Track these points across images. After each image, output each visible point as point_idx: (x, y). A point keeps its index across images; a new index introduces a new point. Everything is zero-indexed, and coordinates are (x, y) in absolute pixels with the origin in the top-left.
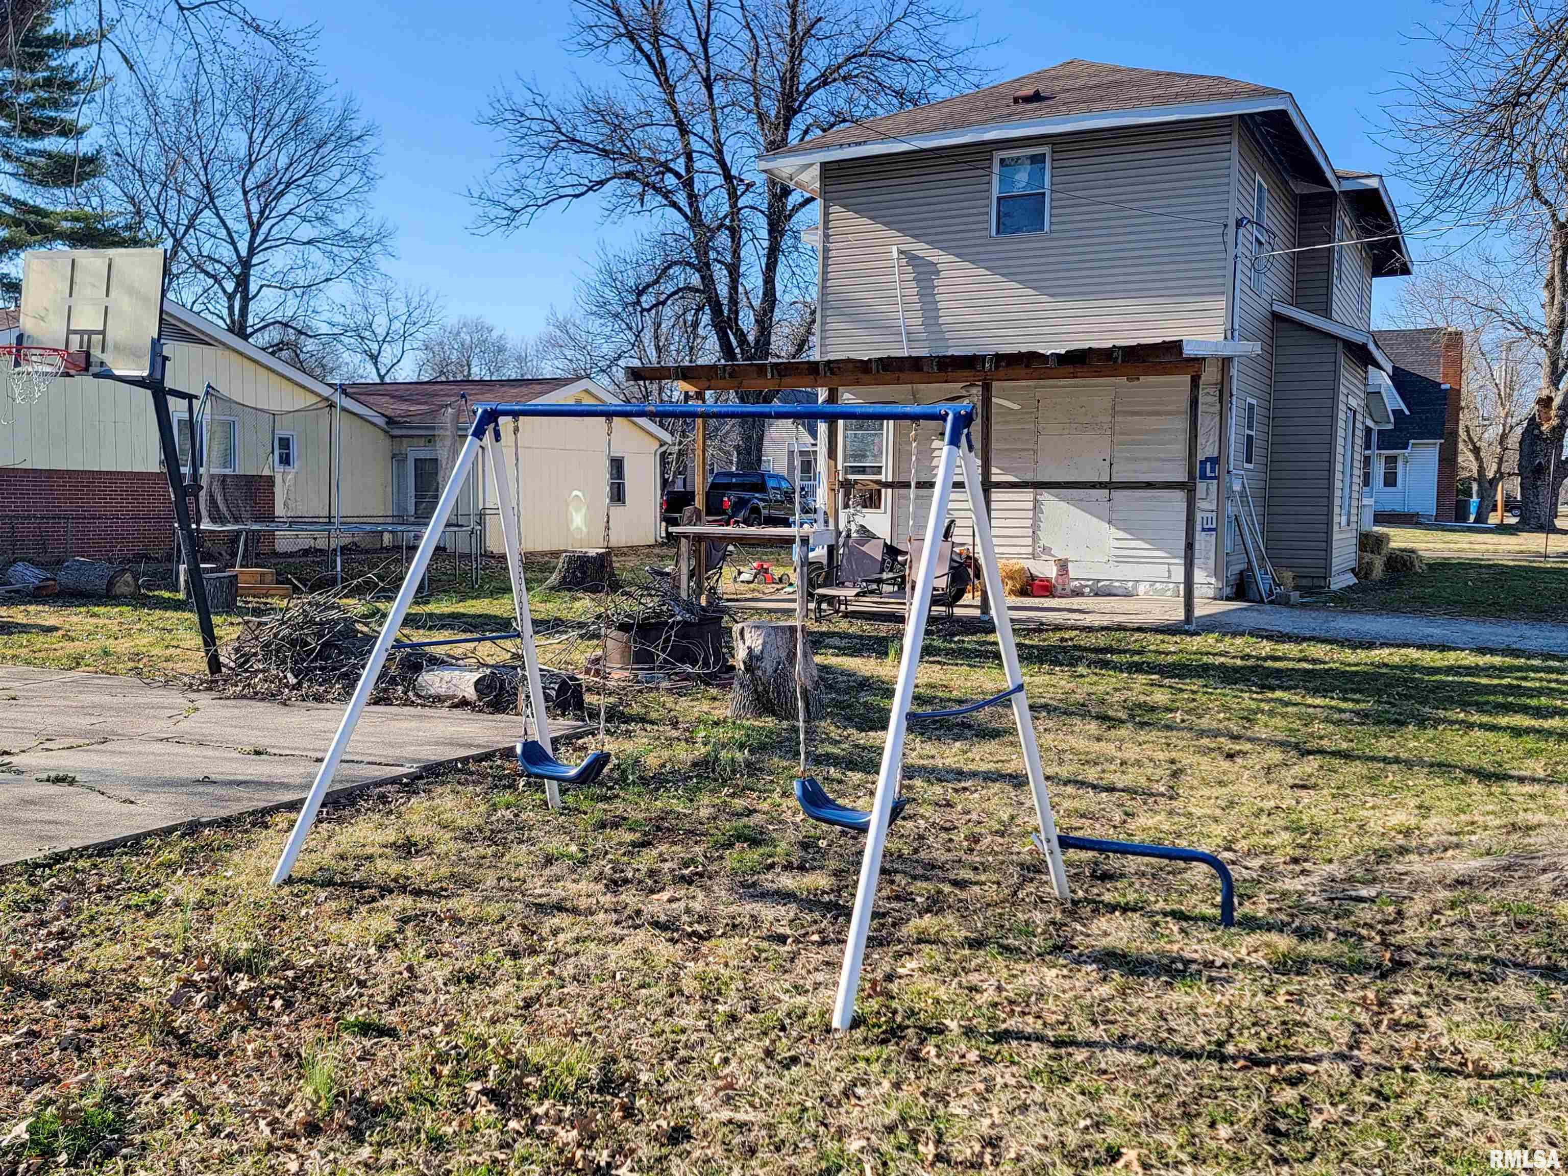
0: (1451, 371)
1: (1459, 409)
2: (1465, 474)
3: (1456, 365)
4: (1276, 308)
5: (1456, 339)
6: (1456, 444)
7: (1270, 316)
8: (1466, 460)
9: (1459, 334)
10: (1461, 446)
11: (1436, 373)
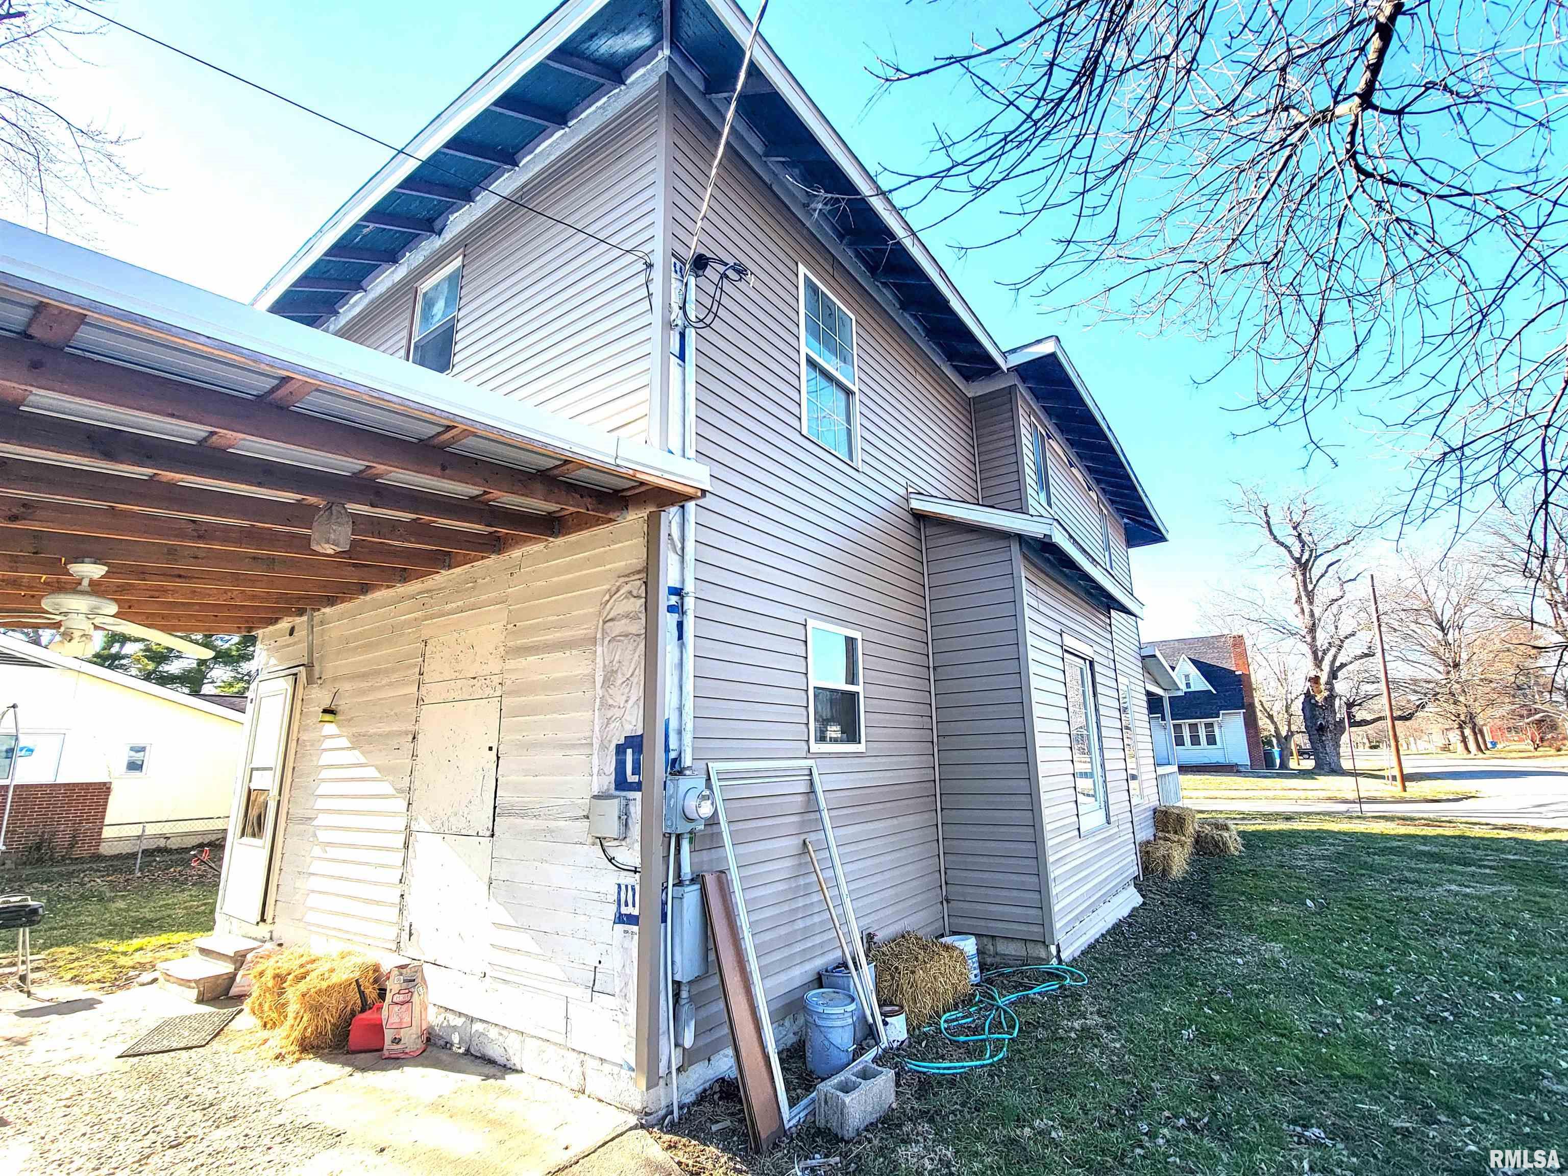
0: (1240, 662)
1: (1251, 689)
2: (1266, 733)
3: (1243, 655)
4: (915, 504)
5: (1238, 641)
6: (1254, 712)
7: (910, 518)
8: (1263, 722)
9: (1241, 637)
10: (1259, 714)
11: (1229, 664)
